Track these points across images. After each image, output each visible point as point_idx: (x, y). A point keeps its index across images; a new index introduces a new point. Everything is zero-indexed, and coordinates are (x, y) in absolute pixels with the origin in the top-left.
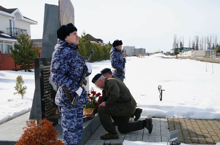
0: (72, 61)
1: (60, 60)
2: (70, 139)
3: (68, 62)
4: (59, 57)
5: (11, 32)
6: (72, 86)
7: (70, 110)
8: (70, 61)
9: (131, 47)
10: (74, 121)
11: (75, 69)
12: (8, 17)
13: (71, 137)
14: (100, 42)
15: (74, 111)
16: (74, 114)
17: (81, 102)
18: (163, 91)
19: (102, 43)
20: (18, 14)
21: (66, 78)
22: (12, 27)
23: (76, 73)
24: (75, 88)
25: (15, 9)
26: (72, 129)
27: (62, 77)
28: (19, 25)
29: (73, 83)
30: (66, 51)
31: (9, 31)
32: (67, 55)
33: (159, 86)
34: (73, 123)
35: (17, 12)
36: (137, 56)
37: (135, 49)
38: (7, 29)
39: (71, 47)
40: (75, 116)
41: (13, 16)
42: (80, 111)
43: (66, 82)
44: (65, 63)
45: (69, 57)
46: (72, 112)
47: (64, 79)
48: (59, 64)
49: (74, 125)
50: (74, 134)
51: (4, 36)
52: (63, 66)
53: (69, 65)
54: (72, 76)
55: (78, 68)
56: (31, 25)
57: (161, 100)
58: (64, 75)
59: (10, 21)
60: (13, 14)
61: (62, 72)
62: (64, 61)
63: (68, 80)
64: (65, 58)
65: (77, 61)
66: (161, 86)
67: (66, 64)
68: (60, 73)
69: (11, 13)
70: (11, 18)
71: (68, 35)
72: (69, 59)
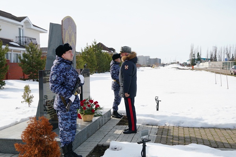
0: (66, 74)
1: (57, 73)
2: (65, 137)
3: (63, 75)
4: (56, 71)
5: (20, 41)
6: (66, 94)
7: (65, 113)
8: (65, 74)
9: (146, 57)
10: (68, 123)
11: (69, 80)
12: (17, 25)
13: (66, 135)
14: (112, 51)
15: (68, 114)
16: (68, 117)
17: (74, 107)
18: (159, 102)
19: (114, 52)
20: (28, 23)
21: (61, 87)
22: (21, 35)
23: (70, 84)
24: (68, 95)
25: (25, 18)
26: (67, 128)
27: (59, 87)
28: (28, 34)
29: (67, 92)
30: (62, 66)
31: (18, 39)
32: (63, 69)
33: (156, 97)
34: (68, 124)
35: (27, 20)
36: (151, 67)
37: (150, 59)
38: (16, 37)
39: (66, 63)
40: (69, 118)
41: (23, 25)
42: (74, 114)
43: (61, 91)
44: (60, 76)
45: (64, 71)
46: (67, 115)
47: (60, 88)
48: (56, 76)
49: (68, 125)
50: (68, 133)
51: (13, 44)
52: (59, 78)
53: (64, 77)
54: (67, 86)
55: (71, 80)
56: (41, 34)
57: (158, 110)
58: (60, 85)
59: (20, 29)
60: (22, 23)
61: (59, 83)
62: (60, 73)
63: (63, 89)
64: (61, 72)
65: (71, 73)
66: (158, 97)
67: (61, 77)
68: (57, 83)
69: (20, 22)
70: (20, 27)
71: (65, 52)
72: (64, 72)
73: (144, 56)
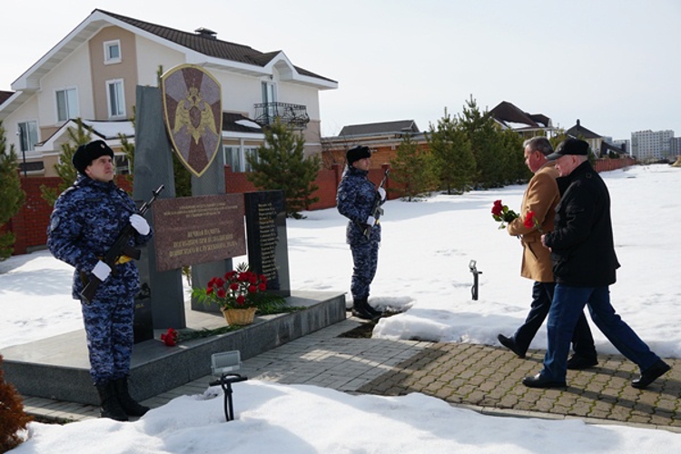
0: (86, 214)
1: (61, 213)
3: (79, 216)
4: (61, 207)
5: (266, 114)
6: (79, 262)
8: (82, 215)
9: (661, 133)
10: (99, 329)
11: (93, 228)
12: (257, 76)
13: (99, 358)
14: (541, 125)
15: (98, 308)
16: (97, 315)
20: (283, 66)
21: (70, 246)
22: (270, 100)
23: (97, 237)
24: (86, 264)
25: (276, 53)
26: (98, 342)
27: (63, 244)
28: (286, 95)
29: (81, 256)
30: (77, 196)
31: (261, 111)
32: (77, 203)
33: (472, 261)
34: (99, 332)
35: (280, 61)
37: (673, 139)
38: (256, 106)
39: (95, 187)
40: (102, 318)
41: (271, 73)
43: (69, 254)
44: (69, 219)
45: (80, 207)
46: (94, 311)
47: (65, 249)
48: (58, 220)
49: (100, 336)
50: (101, 352)
51: (243, 126)
52: (65, 224)
54: (90, 243)
55: (100, 228)
56: (321, 93)
57: (475, 297)
58: (68, 241)
59: (265, 84)
60: (269, 68)
61: (64, 235)
62: (69, 214)
63: (74, 249)
64: (72, 210)
65: (100, 213)
66: (475, 263)
67: (71, 221)
68: (59, 237)
69: (263, 66)
70: (265, 79)
71: (90, 164)
72: (80, 210)
73: (654, 131)
